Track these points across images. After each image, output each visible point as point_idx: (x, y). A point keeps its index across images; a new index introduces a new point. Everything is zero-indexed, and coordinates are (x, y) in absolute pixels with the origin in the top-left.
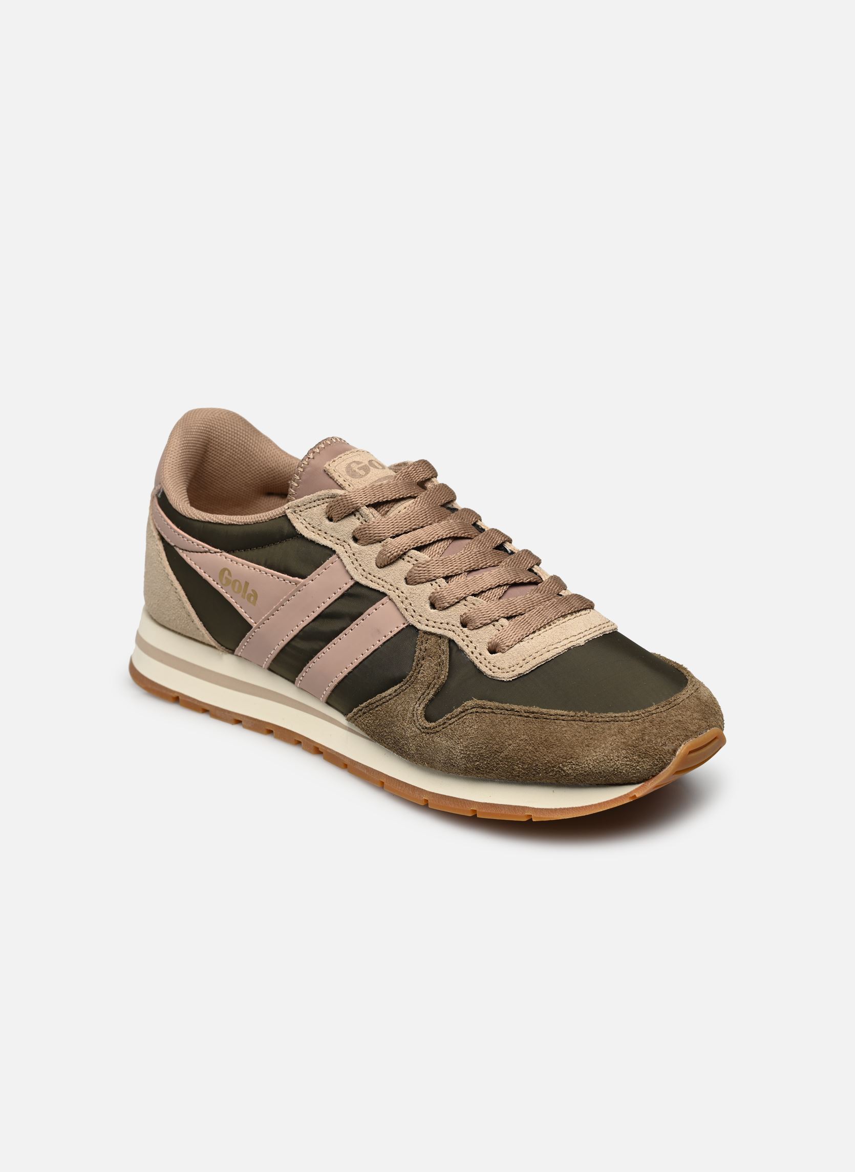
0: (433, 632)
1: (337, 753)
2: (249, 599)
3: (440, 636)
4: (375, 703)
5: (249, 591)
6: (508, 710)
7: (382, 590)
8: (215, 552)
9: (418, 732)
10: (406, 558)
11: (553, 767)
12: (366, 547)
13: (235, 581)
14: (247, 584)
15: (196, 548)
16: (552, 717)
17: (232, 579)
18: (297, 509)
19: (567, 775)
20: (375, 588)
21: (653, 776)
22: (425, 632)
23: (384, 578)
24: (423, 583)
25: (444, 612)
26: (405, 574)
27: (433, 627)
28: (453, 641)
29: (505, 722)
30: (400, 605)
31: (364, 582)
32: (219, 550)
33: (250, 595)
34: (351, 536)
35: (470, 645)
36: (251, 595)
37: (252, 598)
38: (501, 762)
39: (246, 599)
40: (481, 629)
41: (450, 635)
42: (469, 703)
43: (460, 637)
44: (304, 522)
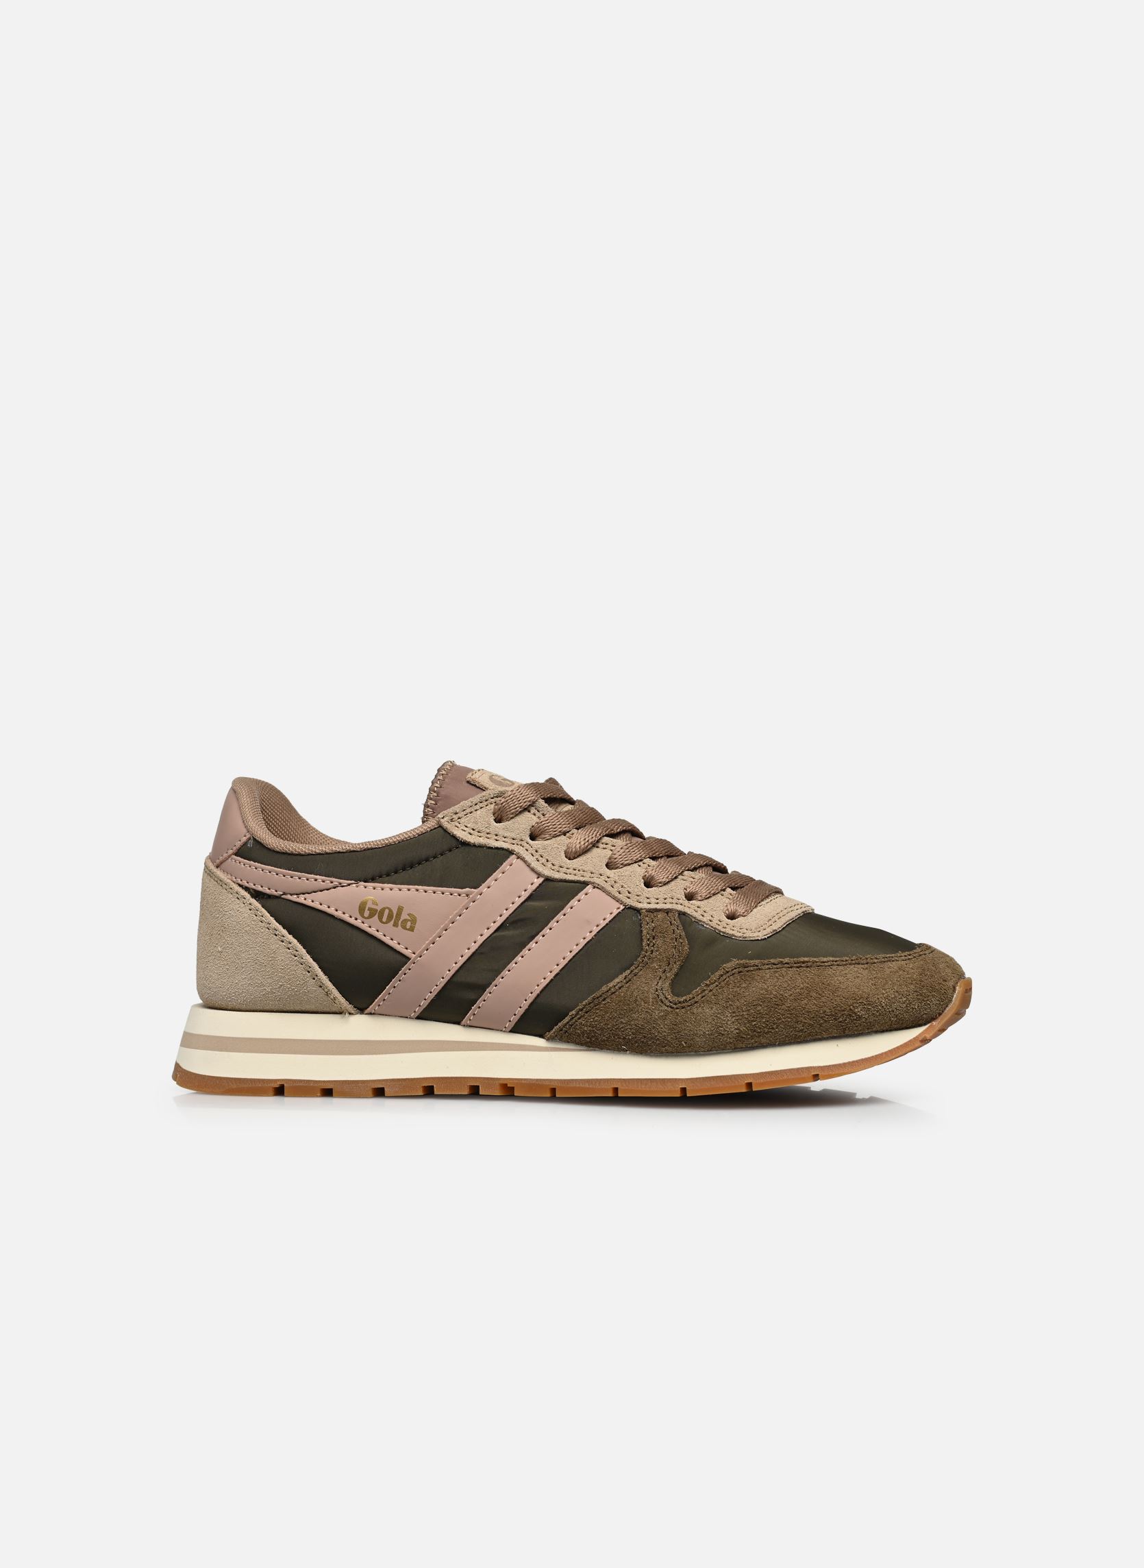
0: (658, 908)
1: (537, 1080)
2: (404, 928)
3: (667, 911)
4: (601, 996)
5: (404, 916)
6: (775, 965)
7: (582, 879)
8: (349, 885)
9: (669, 1009)
10: (601, 845)
11: (844, 1011)
12: (549, 841)
13: (382, 911)
14: (400, 910)
15: (323, 885)
16: (826, 964)
17: (379, 909)
18: (456, 817)
19: (860, 1017)
20: (573, 879)
21: (940, 1014)
22: (650, 911)
23: (580, 868)
24: (629, 865)
25: (665, 888)
26: (605, 861)
27: (658, 903)
28: (684, 914)
29: (777, 975)
30: (610, 889)
31: (557, 876)
32: (353, 882)
33: (405, 921)
34: (529, 833)
35: (705, 915)
36: (408, 920)
37: (409, 924)
38: (782, 1015)
39: (400, 927)
40: (710, 899)
41: (680, 908)
42: (728, 965)
43: (690, 908)
44: (465, 829)
